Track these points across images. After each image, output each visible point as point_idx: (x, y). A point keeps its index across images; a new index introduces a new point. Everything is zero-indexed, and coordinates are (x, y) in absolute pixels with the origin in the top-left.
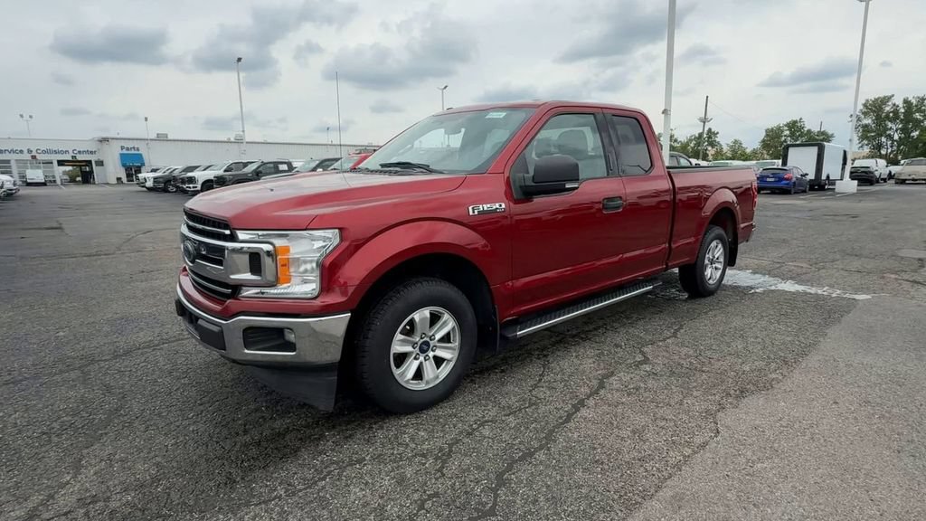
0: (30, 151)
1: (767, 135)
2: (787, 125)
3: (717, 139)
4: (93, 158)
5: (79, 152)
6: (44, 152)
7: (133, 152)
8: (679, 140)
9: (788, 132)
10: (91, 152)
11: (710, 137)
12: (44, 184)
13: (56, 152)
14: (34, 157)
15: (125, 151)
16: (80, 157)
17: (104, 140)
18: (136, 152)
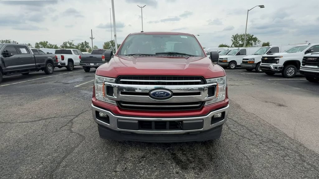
1: (105, 45)
2: (110, 42)
3: (89, 45)
8: (74, 45)
9: (111, 44)
11: (86, 44)
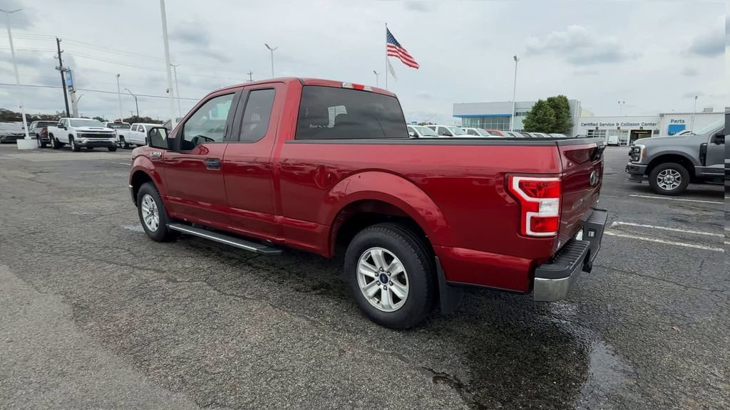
0: (618, 124)
4: (653, 128)
5: (646, 124)
6: (625, 125)
7: (679, 124)
10: (653, 125)
12: (617, 145)
13: (632, 125)
14: (619, 128)
15: (673, 123)
16: (645, 128)
17: (662, 115)
18: (682, 124)
